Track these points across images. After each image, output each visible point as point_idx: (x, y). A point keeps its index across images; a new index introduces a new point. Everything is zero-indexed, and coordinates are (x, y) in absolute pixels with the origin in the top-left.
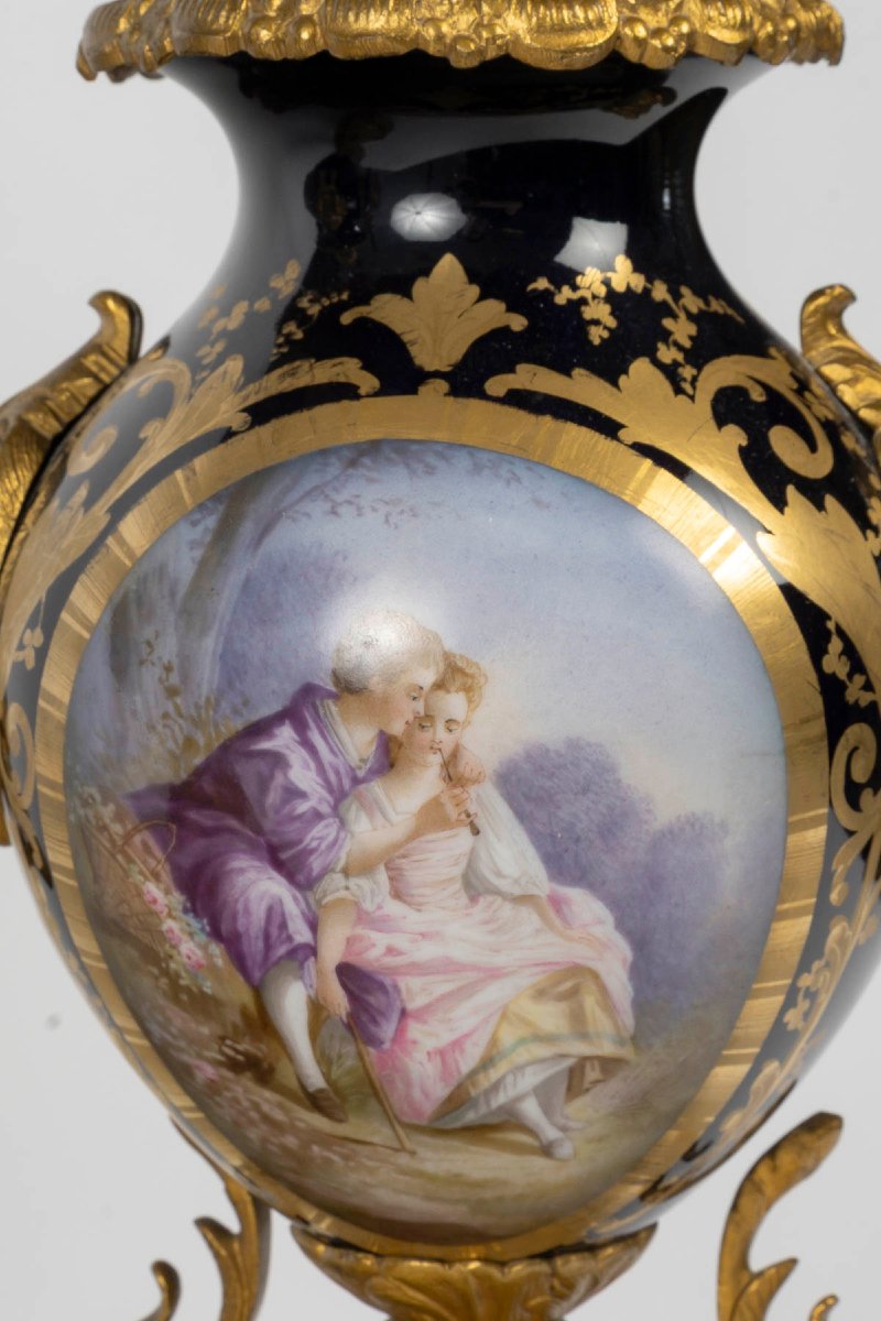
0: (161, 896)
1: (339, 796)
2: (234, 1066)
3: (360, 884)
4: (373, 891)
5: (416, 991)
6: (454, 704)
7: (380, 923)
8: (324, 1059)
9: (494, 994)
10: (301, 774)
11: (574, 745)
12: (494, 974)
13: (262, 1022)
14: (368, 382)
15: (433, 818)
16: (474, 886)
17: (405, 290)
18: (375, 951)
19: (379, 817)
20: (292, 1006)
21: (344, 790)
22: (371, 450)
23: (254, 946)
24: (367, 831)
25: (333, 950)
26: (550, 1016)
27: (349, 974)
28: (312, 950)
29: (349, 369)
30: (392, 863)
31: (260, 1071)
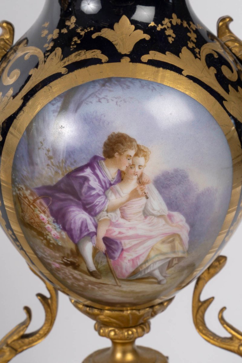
0: (46, 218)
1: (105, 189)
2: (66, 264)
3: (112, 215)
4: (116, 216)
5: (126, 244)
6: (141, 160)
7: (117, 225)
8: (96, 263)
9: (150, 243)
10: (93, 182)
11: (176, 171)
12: (150, 238)
13: (78, 253)
14: (104, 58)
15: (134, 194)
16: (146, 213)
17: (111, 27)
18: (115, 233)
19: (118, 195)
20: (88, 249)
21: (107, 187)
22: (109, 80)
23: (76, 233)
24: (114, 199)
25: (102, 233)
26: (165, 248)
27: (106, 240)
28: (95, 233)
29: (97, 54)
30: (122, 208)
31: (75, 266)
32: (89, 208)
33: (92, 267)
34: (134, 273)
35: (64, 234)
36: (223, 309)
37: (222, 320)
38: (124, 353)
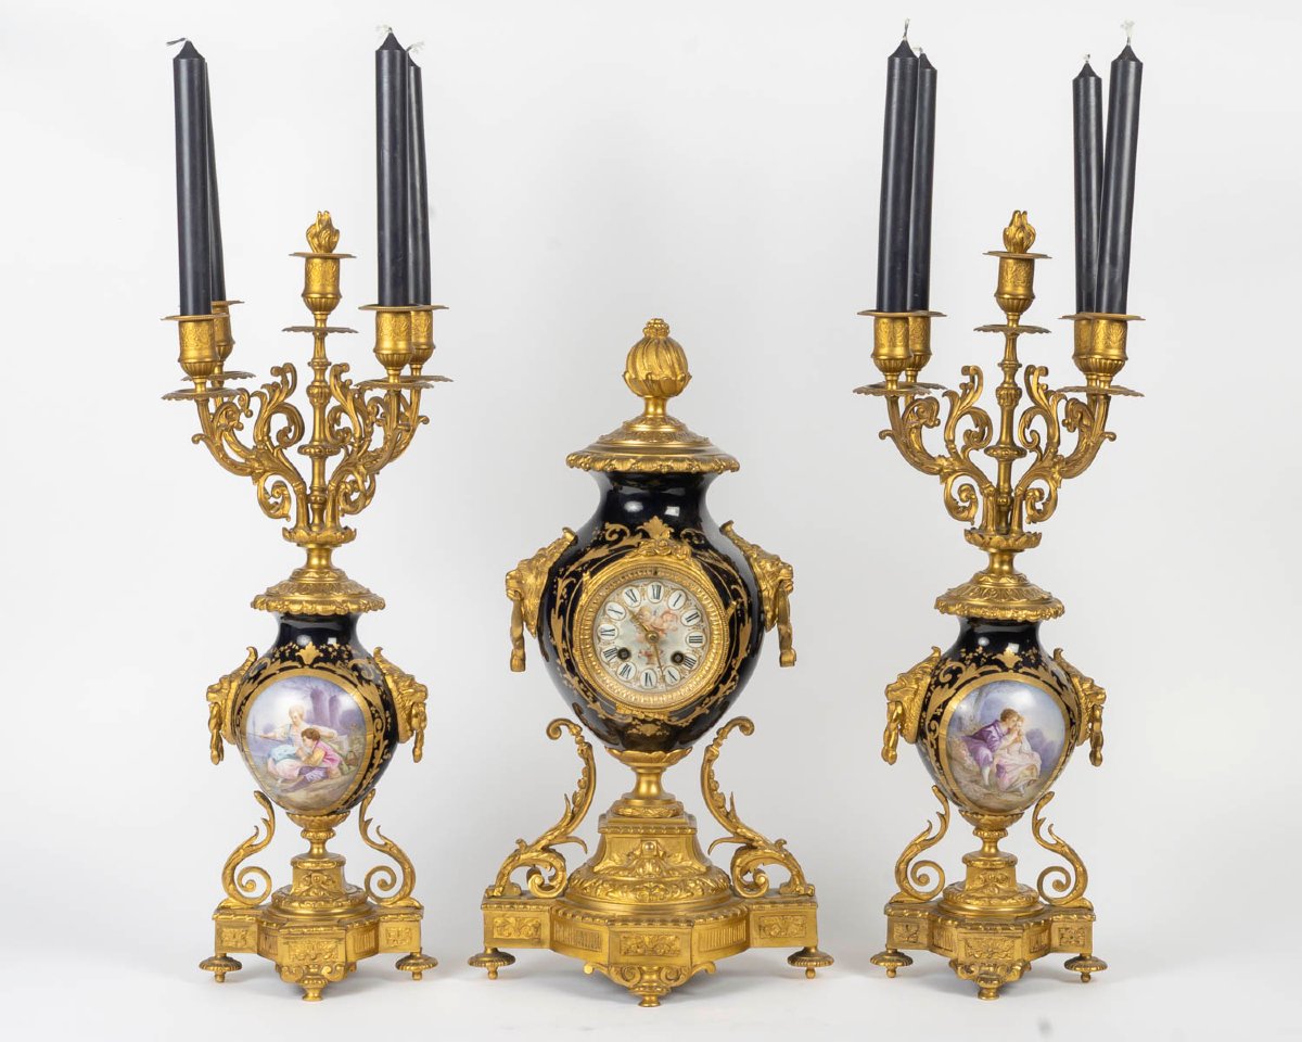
0: (965, 753)
1: (1000, 737)
2: (972, 782)
3: (1002, 752)
4: (1004, 752)
5: (1008, 769)
6: (1020, 723)
7: (1004, 758)
8: (989, 780)
9: (1021, 769)
10: (994, 734)
11: (1037, 730)
12: (1020, 766)
13: (980, 774)
14: (1000, 670)
15: (1015, 741)
16: (1020, 752)
17: (1002, 653)
18: (1004, 762)
19: (1006, 741)
20: (987, 771)
21: (1002, 736)
22: (1003, 682)
23: (982, 762)
24: (1004, 743)
25: (995, 763)
26: (1028, 773)
27: (998, 766)
28: (992, 762)
29: (995, 667)
30: (1008, 748)
31: (976, 782)
32: (992, 749)
33: (987, 783)
34: (1011, 786)
35: (975, 763)
36: (1052, 825)
37: (1050, 832)
38: (990, 847)
